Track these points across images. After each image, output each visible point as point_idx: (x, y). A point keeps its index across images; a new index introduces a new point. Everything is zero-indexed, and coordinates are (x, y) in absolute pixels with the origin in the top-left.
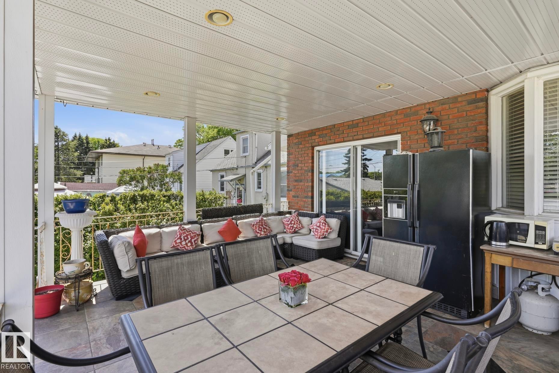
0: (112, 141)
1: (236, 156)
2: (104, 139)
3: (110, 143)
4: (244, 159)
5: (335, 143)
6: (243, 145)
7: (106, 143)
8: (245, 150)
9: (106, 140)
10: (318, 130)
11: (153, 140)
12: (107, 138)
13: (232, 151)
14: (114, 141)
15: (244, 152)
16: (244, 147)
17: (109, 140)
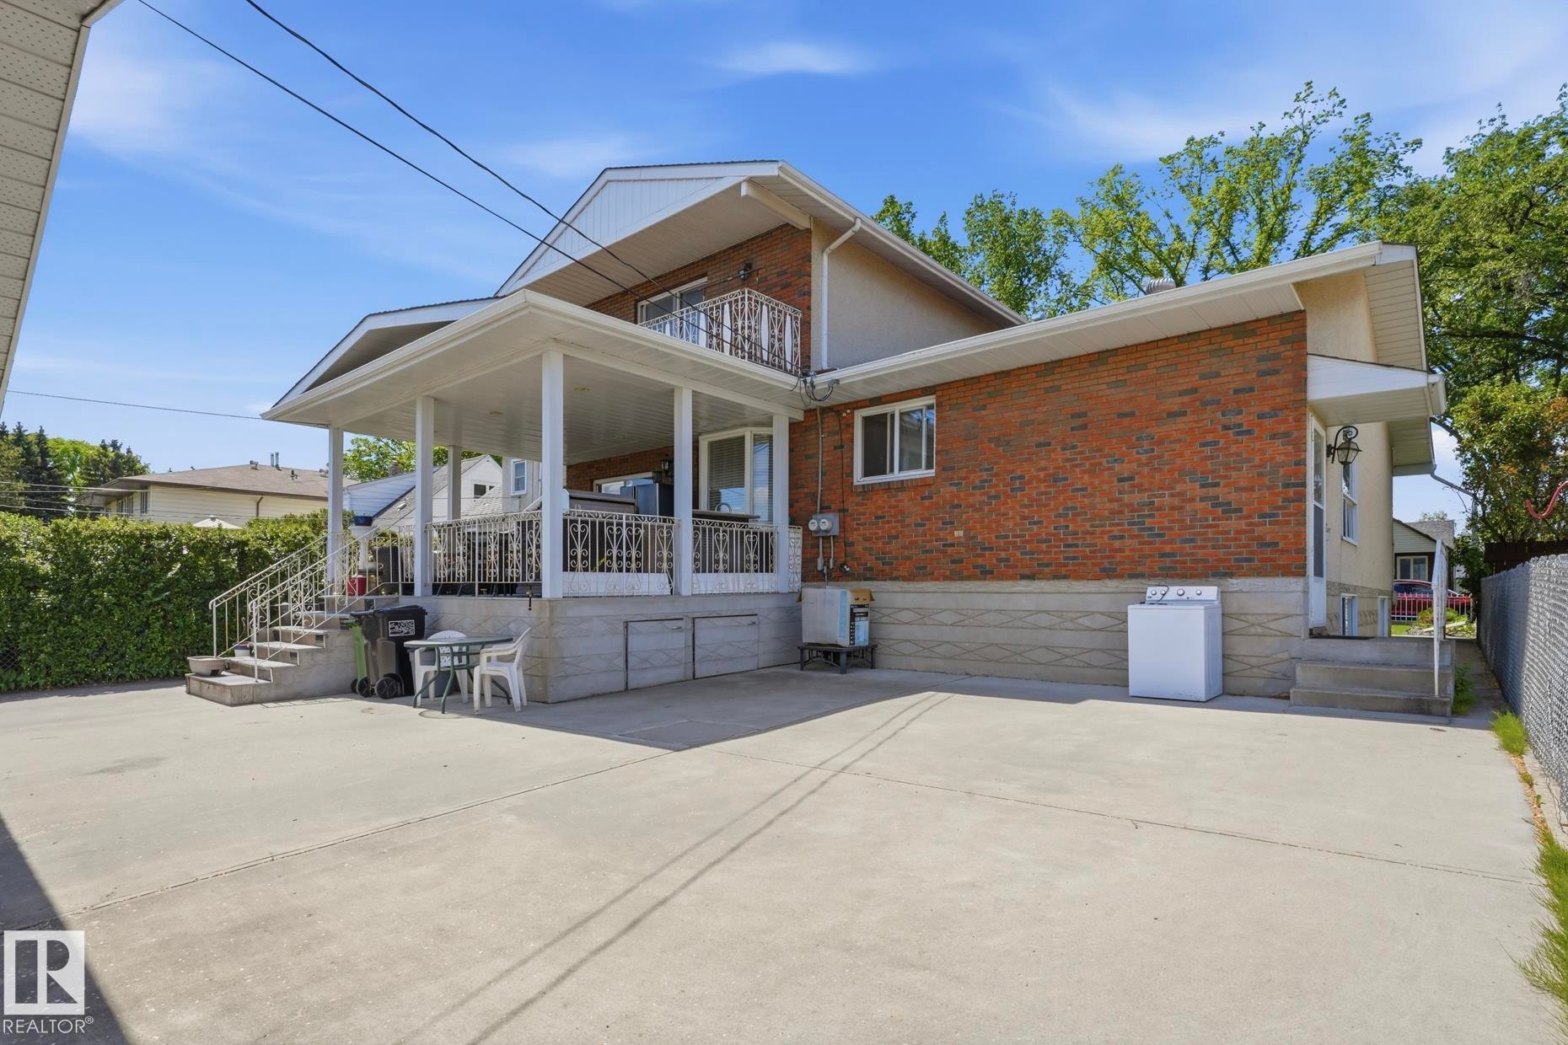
0: (123, 451)
1: (501, 495)
2: (97, 443)
3: (119, 456)
4: (517, 502)
5: (610, 477)
6: (516, 476)
7: (106, 456)
8: (519, 484)
9: (104, 447)
10: (597, 462)
11: (277, 454)
12: (108, 442)
13: (491, 487)
14: (129, 451)
15: (517, 488)
16: (518, 479)
17: (114, 445)
